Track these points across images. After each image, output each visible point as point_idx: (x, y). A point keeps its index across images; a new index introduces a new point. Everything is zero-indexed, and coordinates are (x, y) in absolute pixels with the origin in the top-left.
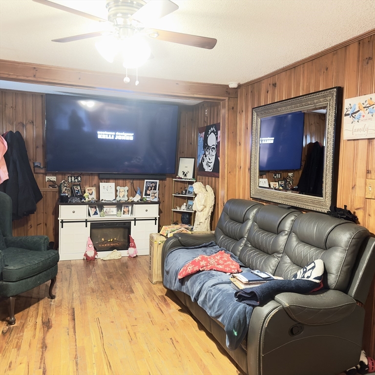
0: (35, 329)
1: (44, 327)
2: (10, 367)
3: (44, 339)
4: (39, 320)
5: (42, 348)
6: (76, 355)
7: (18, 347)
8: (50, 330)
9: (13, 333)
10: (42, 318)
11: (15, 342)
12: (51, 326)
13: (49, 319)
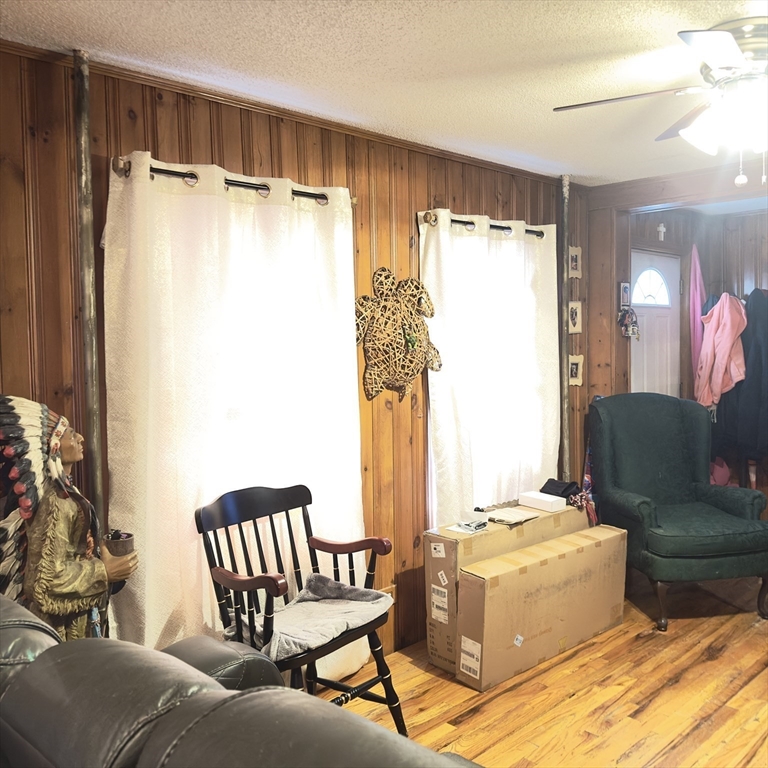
0: (687, 651)
1: (703, 654)
2: (603, 681)
3: (686, 670)
4: (706, 643)
5: (670, 680)
6: (710, 715)
7: (638, 663)
8: (709, 663)
9: (650, 642)
10: (715, 641)
11: (641, 654)
12: (717, 658)
13: (723, 647)
